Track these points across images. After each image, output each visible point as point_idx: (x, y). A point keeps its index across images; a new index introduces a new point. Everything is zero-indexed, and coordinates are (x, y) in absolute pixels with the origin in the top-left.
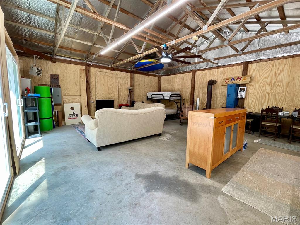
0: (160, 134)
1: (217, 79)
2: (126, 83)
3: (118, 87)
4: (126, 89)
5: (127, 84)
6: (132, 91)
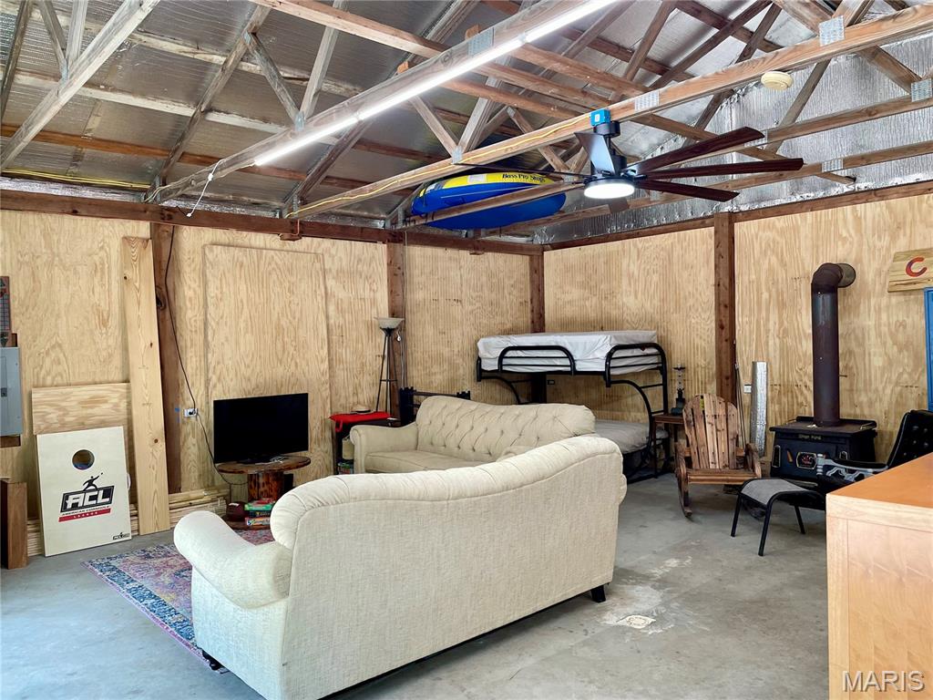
0: (601, 587)
1: (859, 260)
2: (367, 294)
3: (327, 317)
4: (370, 326)
5: (374, 302)
6: (399, 339)
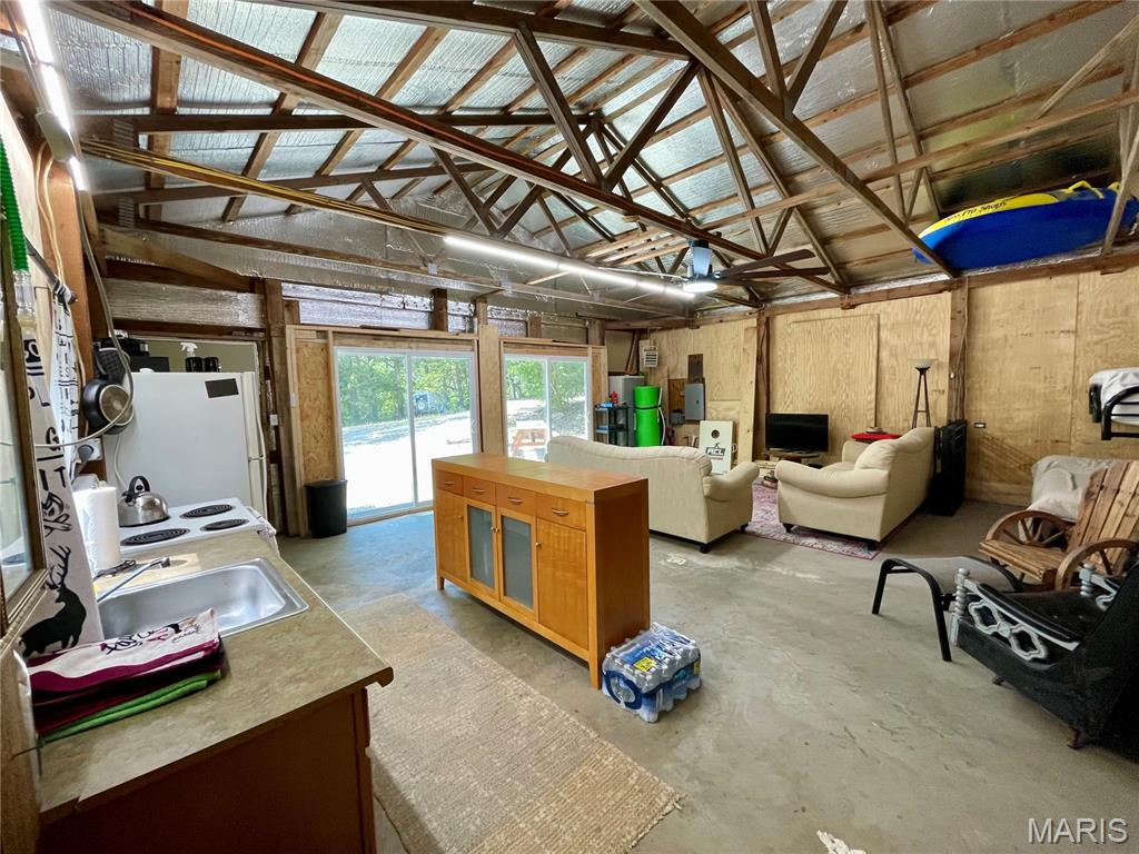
3: (879, 361)
5: (933, 345)
6: (952, 376)
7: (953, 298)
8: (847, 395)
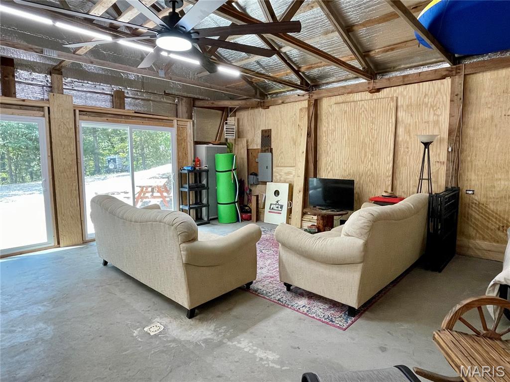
3: (396, 136)
5: (436, 123)
6: (450, 150)
7: (452, 83)
8: (372, 164)
